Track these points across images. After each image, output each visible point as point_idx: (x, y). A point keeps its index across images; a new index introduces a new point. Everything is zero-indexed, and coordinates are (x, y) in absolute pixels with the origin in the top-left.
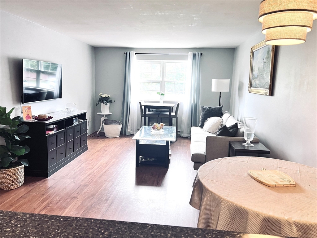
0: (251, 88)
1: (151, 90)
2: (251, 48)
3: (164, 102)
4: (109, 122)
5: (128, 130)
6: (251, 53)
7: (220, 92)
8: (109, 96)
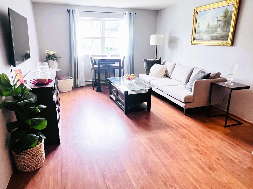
0: (194, 41)
1: (93, 46)
2: (195, 10)
3: (112, 56)
4: (61, 77)
5: (78, 83)
6: (194, 13)
7: (157, 45)
8: (55, 53)
